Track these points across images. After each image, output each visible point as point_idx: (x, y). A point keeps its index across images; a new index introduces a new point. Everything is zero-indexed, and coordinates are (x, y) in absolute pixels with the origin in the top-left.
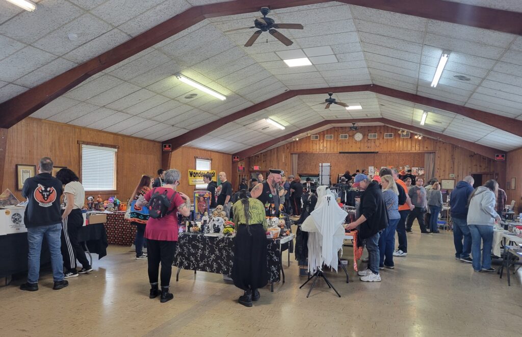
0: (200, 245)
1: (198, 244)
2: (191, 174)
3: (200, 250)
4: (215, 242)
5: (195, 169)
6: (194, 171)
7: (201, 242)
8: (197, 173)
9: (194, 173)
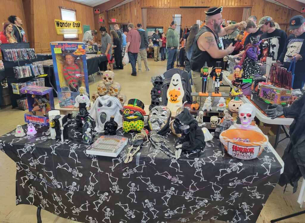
0: (76, 172)
1: (70, 170)
2: (58, 24)
3: (75, 183)
4: (113, 168)
5: (61, 19)
6: (60, 21)
7: (78, 165)
8: (63, 23)
9: (61, 23)
